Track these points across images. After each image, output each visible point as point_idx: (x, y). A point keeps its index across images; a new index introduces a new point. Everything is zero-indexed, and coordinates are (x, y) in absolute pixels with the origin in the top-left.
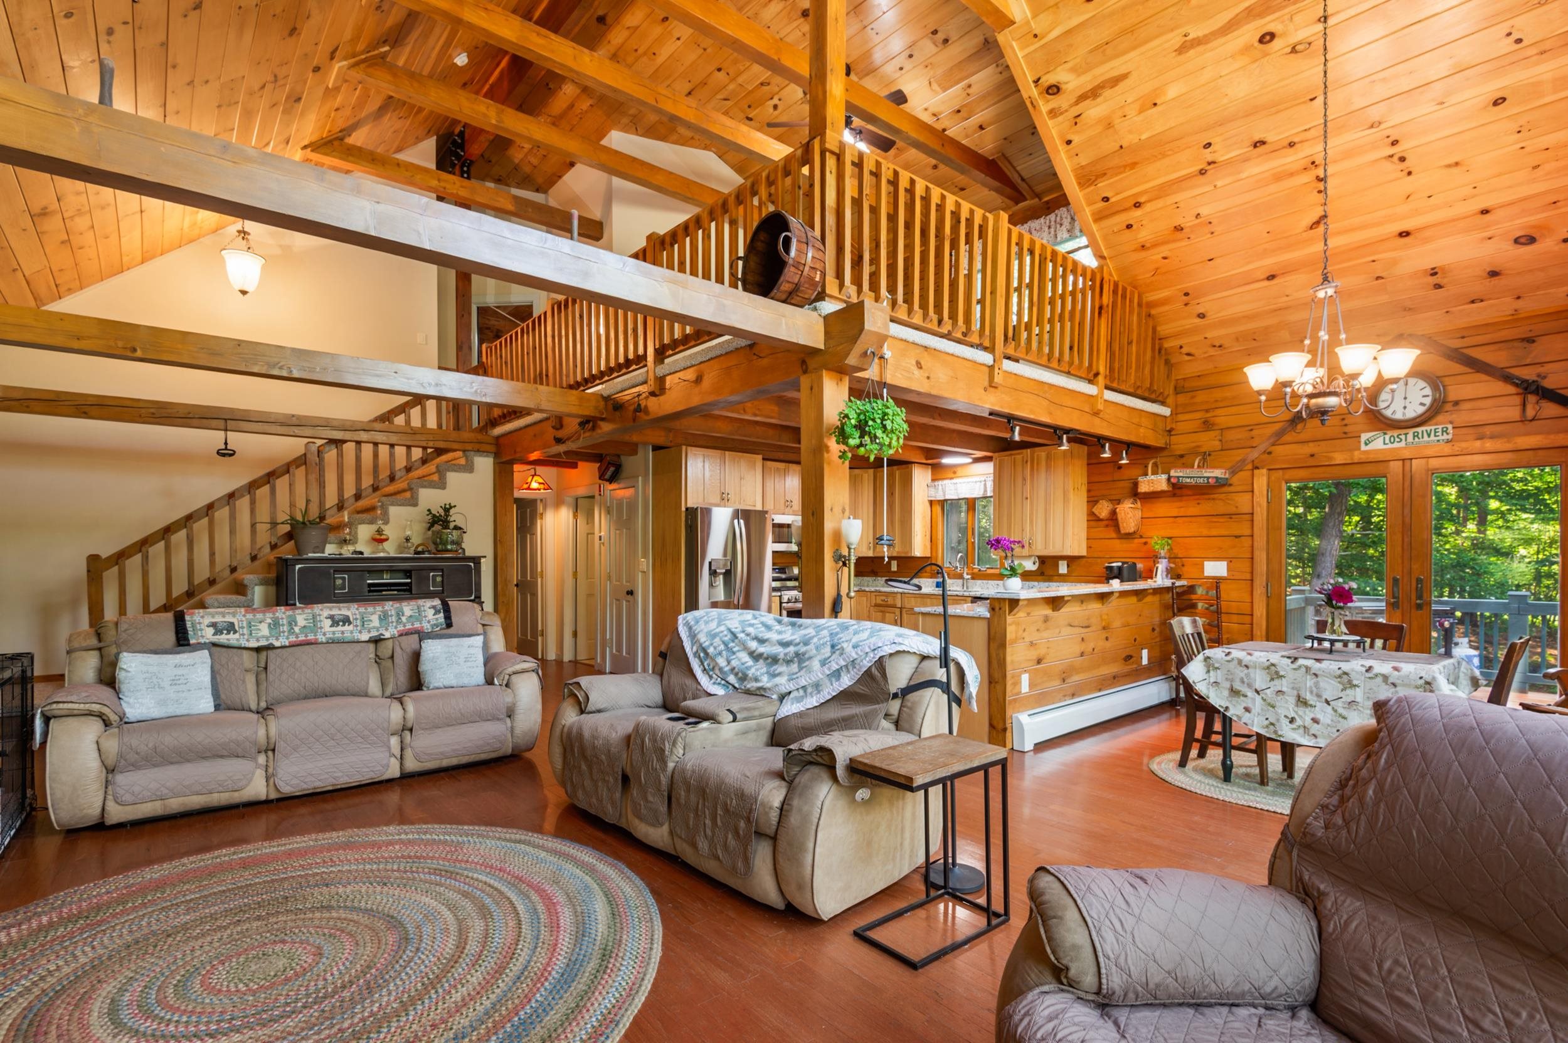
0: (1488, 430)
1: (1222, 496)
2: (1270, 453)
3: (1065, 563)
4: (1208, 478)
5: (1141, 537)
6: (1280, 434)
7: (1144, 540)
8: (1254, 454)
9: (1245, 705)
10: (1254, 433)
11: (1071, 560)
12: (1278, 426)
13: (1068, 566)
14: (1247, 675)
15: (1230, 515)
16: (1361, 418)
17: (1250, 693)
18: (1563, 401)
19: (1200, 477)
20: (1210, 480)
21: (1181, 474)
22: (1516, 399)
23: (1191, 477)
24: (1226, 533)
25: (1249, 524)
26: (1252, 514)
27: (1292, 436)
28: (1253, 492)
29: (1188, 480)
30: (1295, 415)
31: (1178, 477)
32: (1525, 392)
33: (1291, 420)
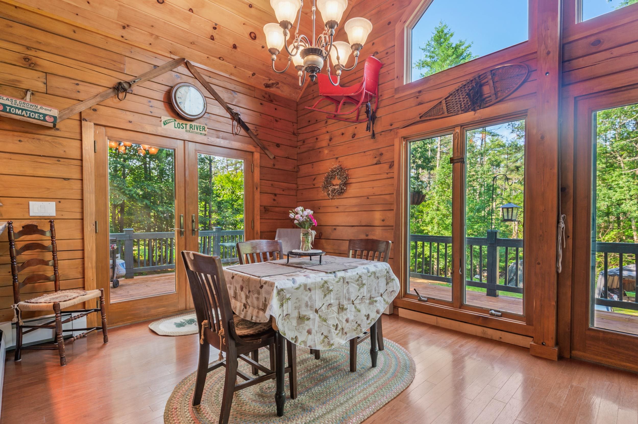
0: (221, 134)
1: (48, 138)
2: (95, 110)
4: (45, 115)
6: (104, 96)
8: (82, 107)
9: (307, 328)
10: (80, 88)
12: (101, 90)
14: (310, 298)
15: (59, 158)
16: (161, 105)
17: (312, 315)
18: (246, 129)
19: (35, 113)
20: (47, 118)
21: (9, 103)
22: (231, 121)
23: (23, 110)
24: (54, 175)
25: (78, 169)
26: (81, 160)
27: (114, 101)
28: (81, 140)
29: (19, 112)
30: (116, 84)
31: (4, 105)
32: (233, 119)
33: (114, 88)
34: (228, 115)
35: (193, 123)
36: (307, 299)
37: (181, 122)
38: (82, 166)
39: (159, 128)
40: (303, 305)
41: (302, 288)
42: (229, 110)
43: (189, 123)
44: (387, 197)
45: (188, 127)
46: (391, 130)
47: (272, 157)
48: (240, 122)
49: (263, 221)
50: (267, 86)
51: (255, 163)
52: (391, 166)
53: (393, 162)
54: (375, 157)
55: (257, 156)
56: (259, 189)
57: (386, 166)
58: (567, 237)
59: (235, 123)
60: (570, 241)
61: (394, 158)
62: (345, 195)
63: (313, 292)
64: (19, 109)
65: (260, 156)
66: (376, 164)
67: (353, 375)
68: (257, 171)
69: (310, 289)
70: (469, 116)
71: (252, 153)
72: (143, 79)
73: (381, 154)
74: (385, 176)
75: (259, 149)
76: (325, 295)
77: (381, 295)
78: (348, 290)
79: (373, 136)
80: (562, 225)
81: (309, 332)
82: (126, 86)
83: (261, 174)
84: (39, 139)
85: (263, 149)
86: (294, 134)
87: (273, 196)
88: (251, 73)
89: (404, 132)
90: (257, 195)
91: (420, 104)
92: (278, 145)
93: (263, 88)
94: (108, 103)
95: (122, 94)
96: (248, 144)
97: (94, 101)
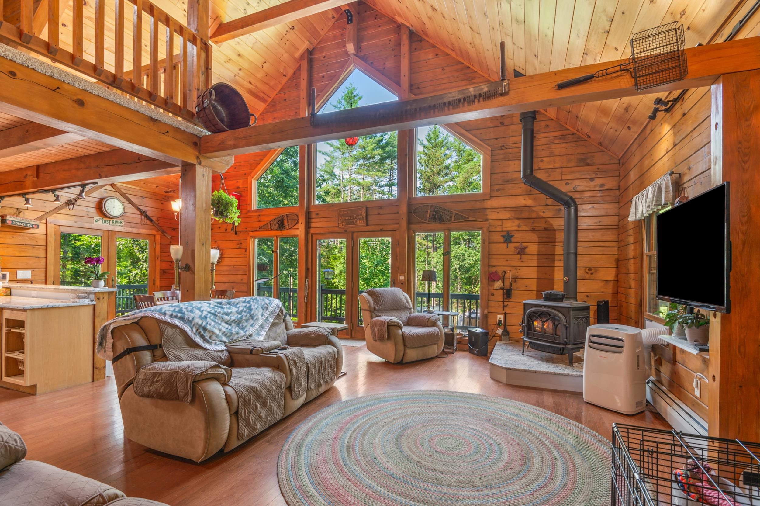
0: (134, 225)
2: (54, 217)
8: (47, 216)
15: (33, 246)
16: (93, 210)
18: (151, 220)
19: (28, 224)
20: (34, 226)
21: (14, 220)
22: (140, 216)
23: (21, 223)
24: (31, 255)
25: (44, 252)
26: (46, 246)
27: (65, 211)
28: (46, 234)
29: (20, 224)
30: (68, 201)
31: (12, 221)
32: (141, 214)
33: (66, 203)
34: (138, 213)
35: (115, 220)
37: (106, 219)
38: (46, 250)
39: (93, 224)
42: (139, 209)
43: (112, 220)
44: (244, 267)
45: (111, 222)
46: (246, 231)
47: (169, 237)
48: (147, 217)
49: (162, 279)
50: (166, 192)
51: (157, 242)
52: (246, 251)
53: (247, 248)
54: (238, 245)
55: (158, 237)
56: (159, 259)
57: (244, 250)
58: (309, 288)
59: (143, 217)
60: (310, 289)
62: (220, 264)
65: (161, 238)
66: (238, 248)
68: (158, 248)
71: (155, 235)
73: (241, 243)
74: (243, 256)
75: (159, 233)
79: (236, 234)
80: (307, 283)
82: (73, 201)
83: (161, 248)
84: (23, 236)
85: (163, 232)
87: (170, 263)
88: (155, 186)
89: (252, 234)
90: (158, 263)
91: (260, 221)
92: (173, 229)
93: (164, 193)
94: (62, 211)
95: (71, 207)
96: (153, 230)
97: (54, 212)
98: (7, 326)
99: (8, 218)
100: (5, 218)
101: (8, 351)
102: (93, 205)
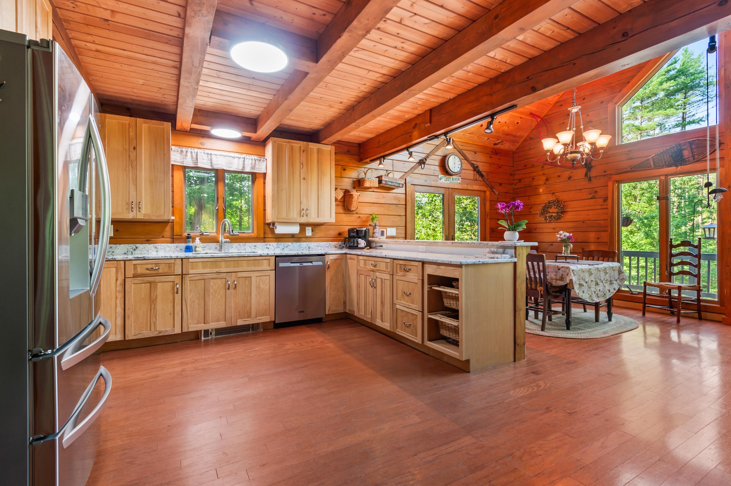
0: (468, 181)
3: (310, 228)
4: (399, 184)
5: (357, 213)
6: (415, 168)
7: (359, 215)
9: (582, 290)
11: (315, 226)
13: (312, 231)
14: (584, 276)
16: (437, 168)
17: (585, 284)
18: (482, 175)
19: (396, 183)
22: (472, 172)
23: (392, 182)
24: (396, 214)
25: (404, 210)
26: (406, 205)
27: (419, 170)
28: (406, 194)
29: (390, 184)
30: (420, 160)
31: (386, 181)
32: (474, 170)
33: (419, 163)
34: (472, 169)
35: (454, 177)
36: (582, 276)
37: (448, 176)
38: (406, 208)
39: (438, 182)
40: (581, 279)
41: (581, 270)
42: (472, 165)
43: (452, 177)
44: (602, 222)
45: (451, 179)
46: (605, 175)
47: (497, 193)
48: (479, 173)
50: (495, 144)
51: (487, 198)
52: (606, 200)
53: (607, 197)
54: (590, 194)
55: (488, 193)
56: (489, 217)
57: (601, 200)
59: (476, 173)
61: (608, 195)
62: (562, 220)
63: (585, 273)
64: (391, 182)
65: (490, 194)
66: (591, 198)
67: (597, 323)
68: (488, 204)
69: (584, 272)
70: (673, 169)
71: (485, 192)
72: (431, 154)
73: (596, 192)
75: (489, 189)
76: (590, 276)
77: (616, 281)
78: (600, 274)
79: (590, 180)
81: (583, 292)
82: (424, 161)
83: (490, 206)
84: (390, 196)
85: (492, 188)
86: (511, 175)
88: (486, 138)
89: (616, 177)
90: (488, 221)
91: (630, 159)
92: (500, 184)
93: (493, 146)
94: (416, 171)
95: (423, 165)
96: (483, 186)
97: (411, 171)
98: (429, 284)
99: (383, 178)
100: (380, 179)
101: (430, 312)
102: (437, 163)
